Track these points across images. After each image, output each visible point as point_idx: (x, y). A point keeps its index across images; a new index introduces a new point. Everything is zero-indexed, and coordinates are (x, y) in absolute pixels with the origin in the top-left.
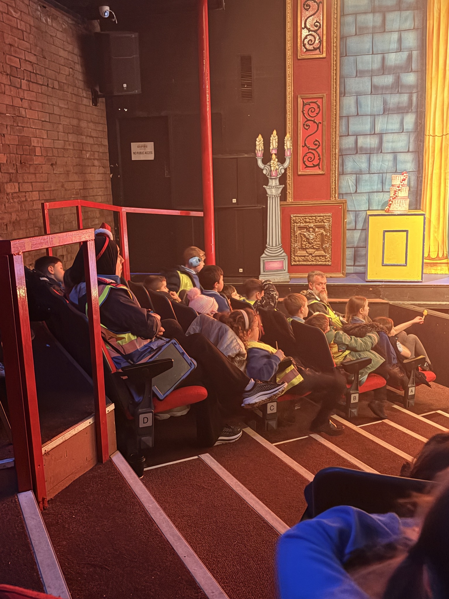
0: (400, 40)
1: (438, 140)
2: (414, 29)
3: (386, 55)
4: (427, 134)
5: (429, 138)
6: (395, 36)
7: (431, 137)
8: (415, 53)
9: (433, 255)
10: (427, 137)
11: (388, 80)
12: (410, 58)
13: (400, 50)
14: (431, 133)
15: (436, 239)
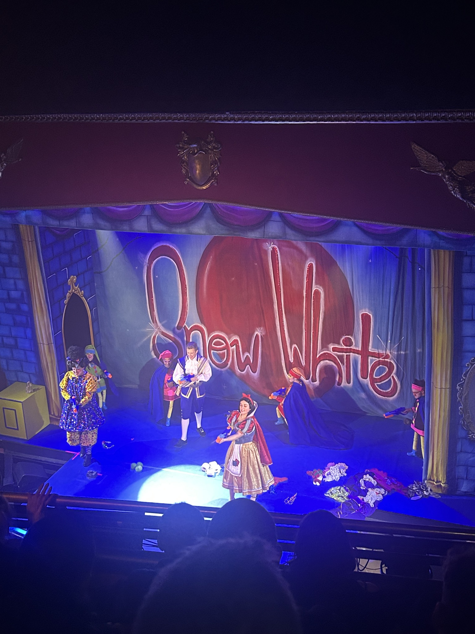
0: (15, 283)
1: (46, 347)
2: (21, 278)
3: (9, 291)
4: (39, 342)
5: (41, 345)
6: (12, 281)
7: (42, 344)
8: (25, 293)
9: (57, 415)
10: (39, 344)
11: (13, 306)
12: (22, 294)
13: (16, 289)
14: (41, 342)
15: (56, 406)
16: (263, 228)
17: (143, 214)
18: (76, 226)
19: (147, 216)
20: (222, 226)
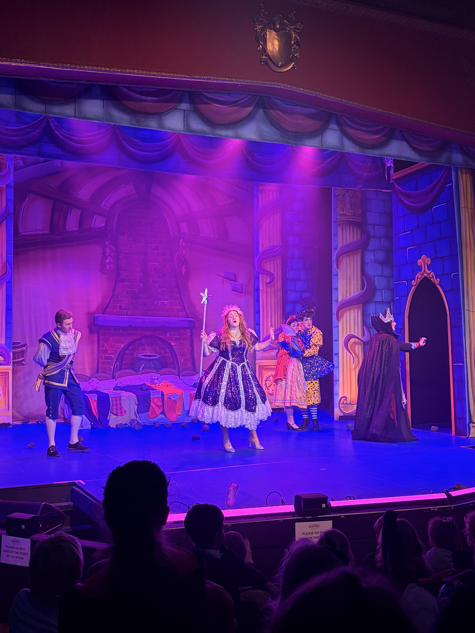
16: (321, 136)
17: (178, 108)
18: (73, 114)
19: (184, 110)
20: (277, 131)
